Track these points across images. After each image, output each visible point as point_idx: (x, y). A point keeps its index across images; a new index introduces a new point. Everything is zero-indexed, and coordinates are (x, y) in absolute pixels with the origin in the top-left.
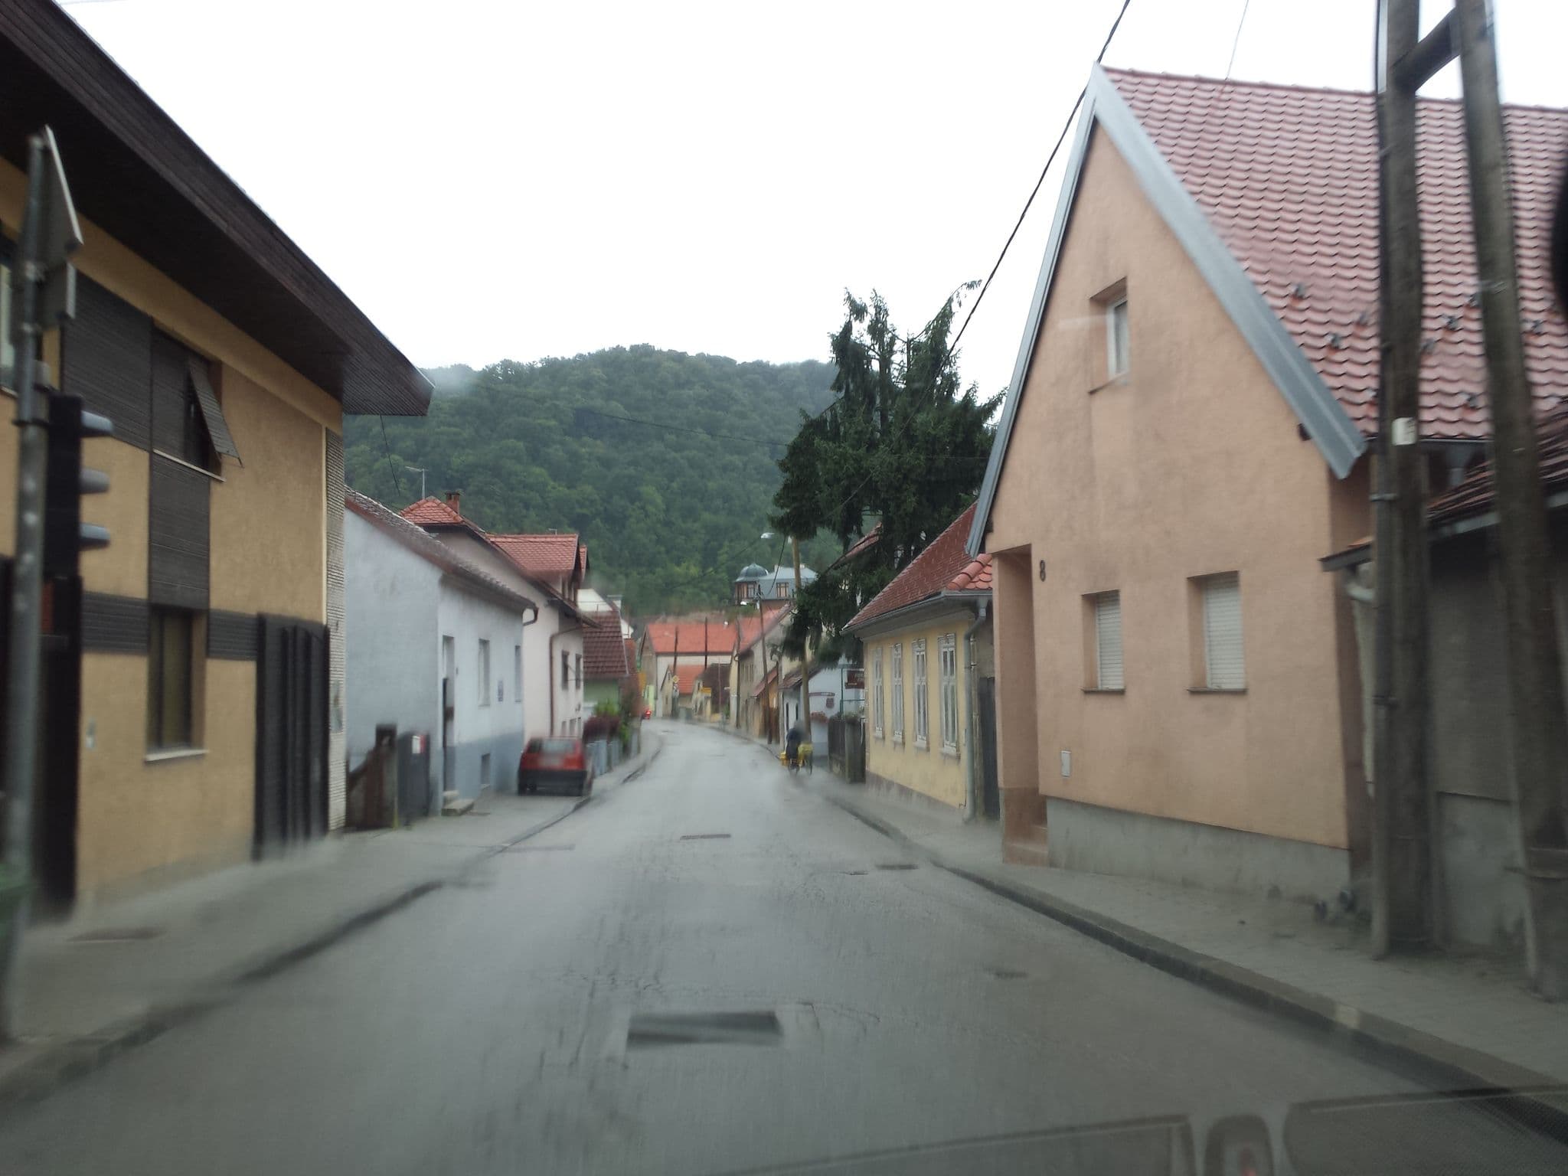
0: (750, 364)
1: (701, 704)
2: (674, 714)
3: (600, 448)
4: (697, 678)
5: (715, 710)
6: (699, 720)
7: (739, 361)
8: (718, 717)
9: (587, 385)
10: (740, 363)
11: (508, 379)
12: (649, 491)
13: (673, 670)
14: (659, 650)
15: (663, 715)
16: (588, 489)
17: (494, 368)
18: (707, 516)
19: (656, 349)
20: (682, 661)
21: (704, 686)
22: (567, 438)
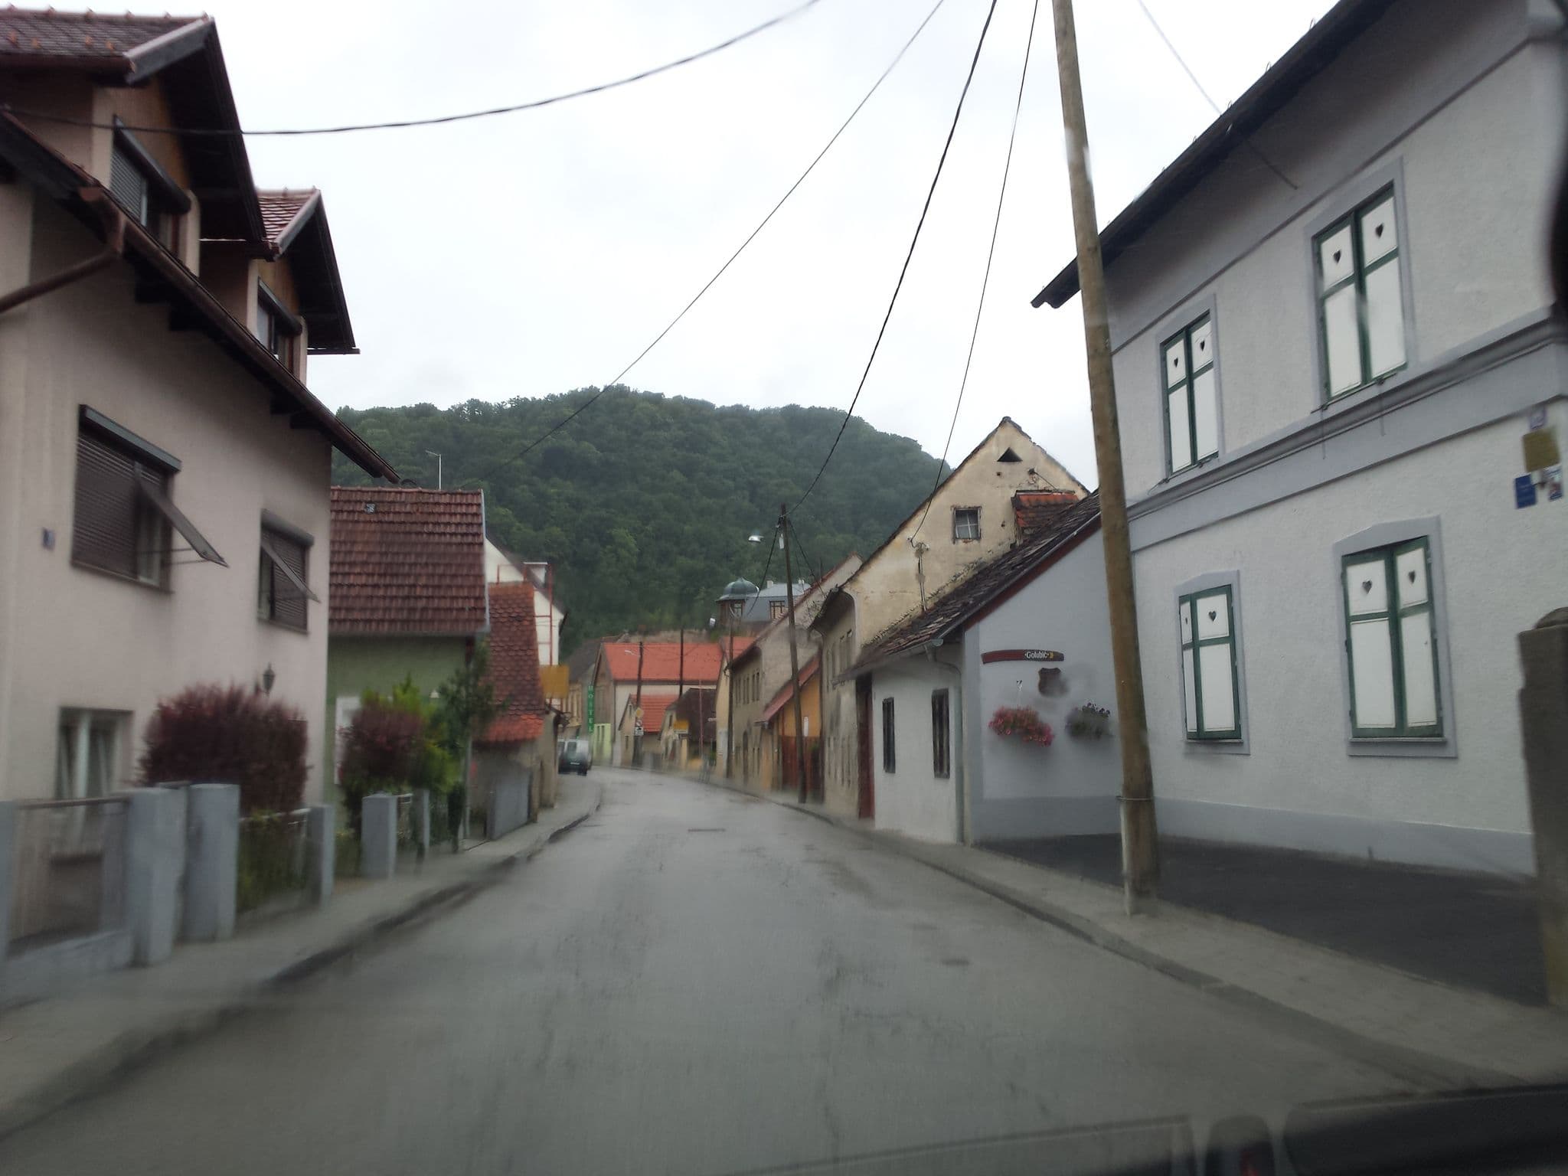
0: (728, 408)
1: (674, 743)
2: (636, 761)
3: (570, 489)
4: (668, 709)
5: (694, 754)
6: (671, 768)
7: (718, 406)
8: (698, 764)
9: (559, 425)
10: (719, 407)
11: (474, 418)
12: (621, 533)
13: (636, 701)
14: (619, 677)
15: (622, 764)
16: (556, 531)
17: (461, 408)
18: (683, 561)
19: (631, 390)
20: (647, 690)
21: (678, 719)
22: (535, 478)
